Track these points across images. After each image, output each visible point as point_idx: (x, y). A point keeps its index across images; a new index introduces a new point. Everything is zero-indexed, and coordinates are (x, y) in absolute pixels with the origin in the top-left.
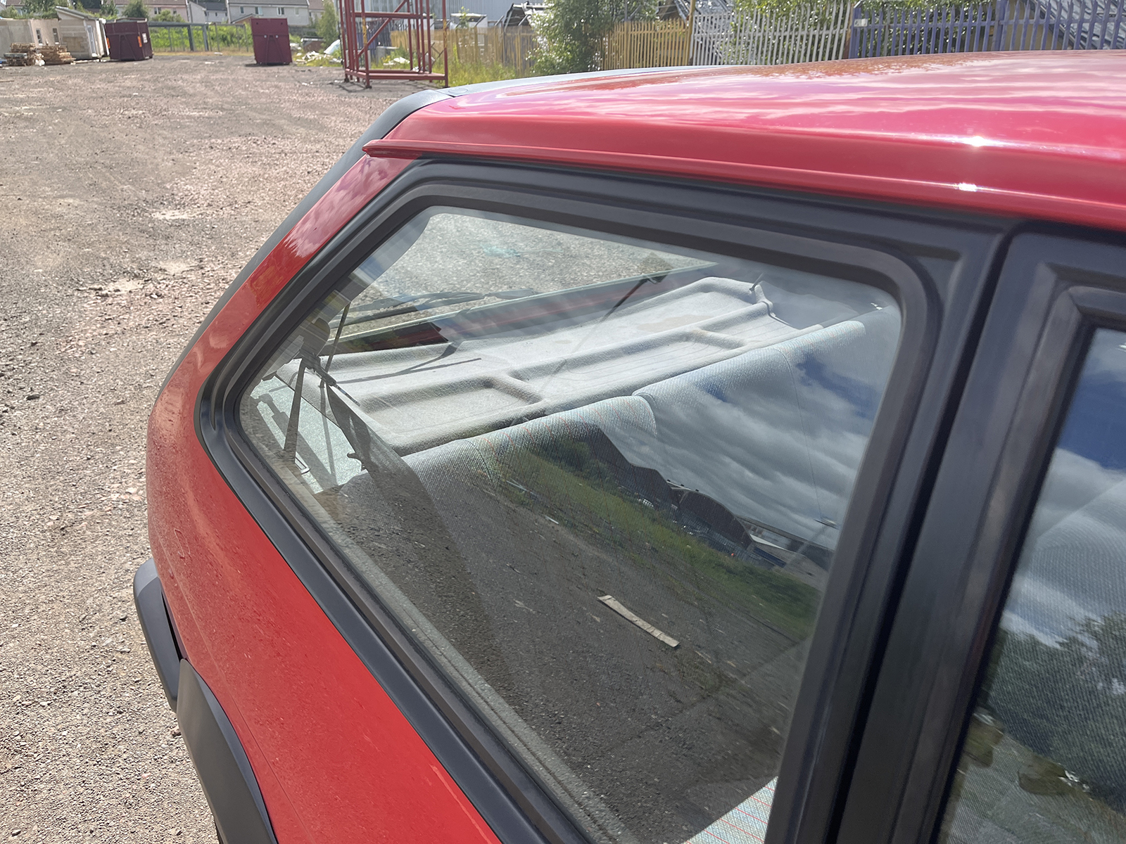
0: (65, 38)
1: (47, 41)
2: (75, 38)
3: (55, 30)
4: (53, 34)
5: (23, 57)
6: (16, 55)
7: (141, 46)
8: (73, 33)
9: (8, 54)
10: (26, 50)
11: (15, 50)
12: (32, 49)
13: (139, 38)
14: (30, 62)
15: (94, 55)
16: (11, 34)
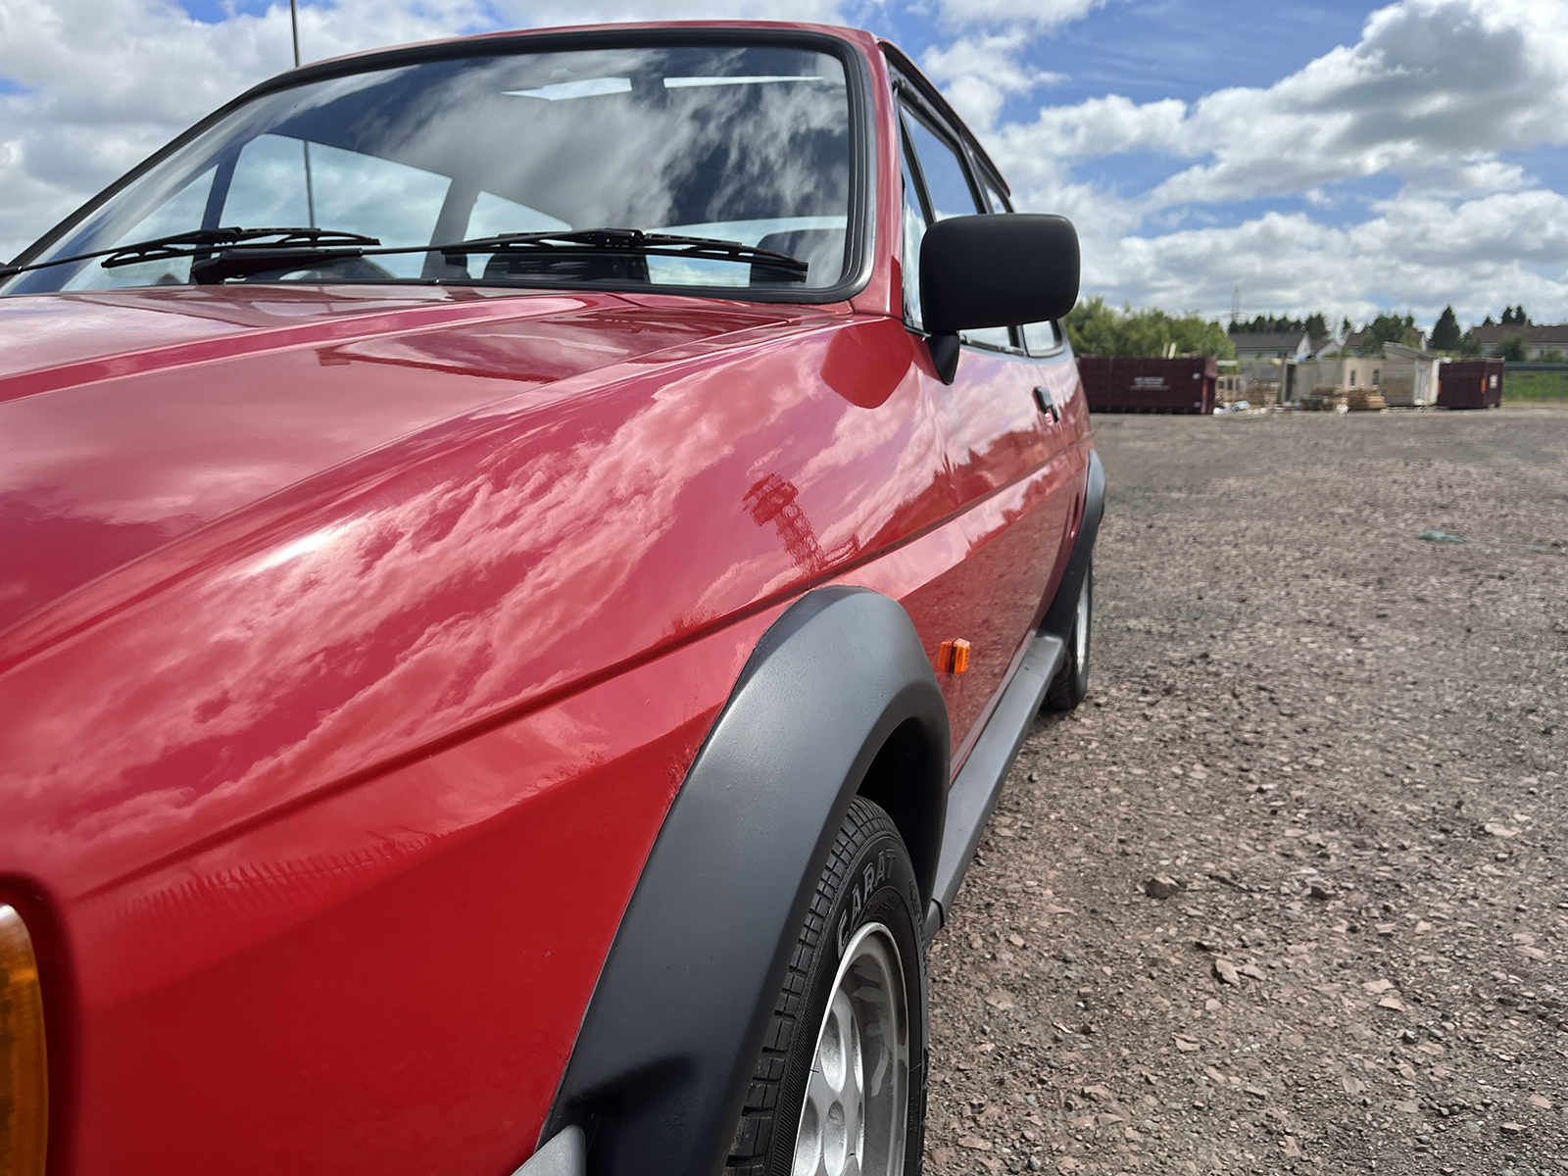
0: (1387, 381)
1: (1362, 383)
2: (1399, 381)
3: (1376, 372)
4: (1371, 376)
5: (1321, 402)
6: (1315, 398)
7: (1483, 389)
8: (1397, 375)
9: (1306, 397)
10: (1330, 393)
11: (1318, 392)
12: (1336, 392)
13: (1484, 383)
14: (1330, 408)
15: (1418, 402)
16: (1319, 375)
